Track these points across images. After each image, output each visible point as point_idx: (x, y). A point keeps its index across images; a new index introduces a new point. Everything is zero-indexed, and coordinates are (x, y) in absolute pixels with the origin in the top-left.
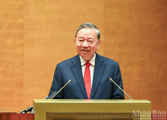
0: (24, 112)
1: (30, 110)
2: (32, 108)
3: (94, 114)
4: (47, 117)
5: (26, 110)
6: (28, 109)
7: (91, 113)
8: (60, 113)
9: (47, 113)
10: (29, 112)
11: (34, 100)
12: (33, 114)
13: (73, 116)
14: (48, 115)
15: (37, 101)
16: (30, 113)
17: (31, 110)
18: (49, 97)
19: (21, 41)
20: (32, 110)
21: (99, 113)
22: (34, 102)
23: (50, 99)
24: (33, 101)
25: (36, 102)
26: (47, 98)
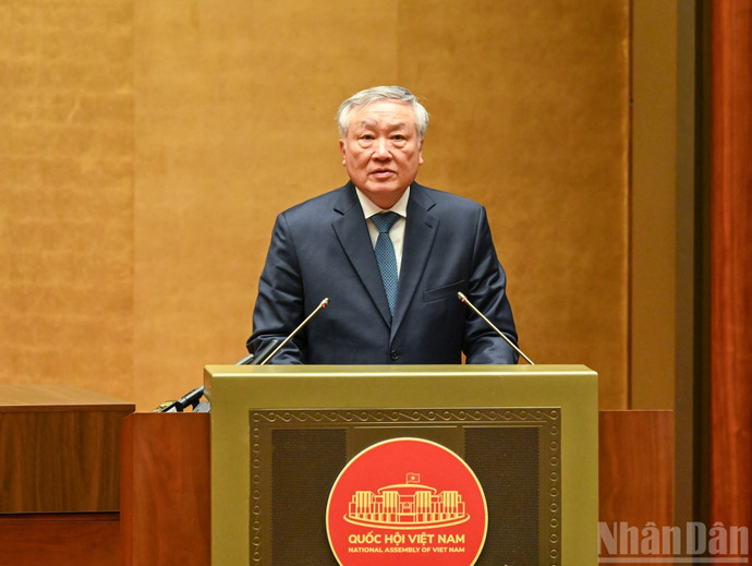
0: (174, 410)
1: (194, 401)
2: (200, 394)
3: (410, 412)
4: (252, 425)
5: (182, 401)
6: (188, 397)
7: (397, 411)
8: (297, 413)
9: (252, 413)
10: (189, 409)
11: (209, 368)
12: (207, 416)
13: (340, 420)
14: (257, 418)
15: (218, 372)
16: (195, 411)
17: (198, 402)
18: (254, 358)
19: (127, 159)
20: (201, 400)
21: (426, 412)
22: (207, 375)
23: (259, 363)
24: (205, 370)
25: (214, 375)
26: (249, 363)
